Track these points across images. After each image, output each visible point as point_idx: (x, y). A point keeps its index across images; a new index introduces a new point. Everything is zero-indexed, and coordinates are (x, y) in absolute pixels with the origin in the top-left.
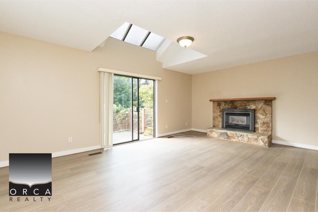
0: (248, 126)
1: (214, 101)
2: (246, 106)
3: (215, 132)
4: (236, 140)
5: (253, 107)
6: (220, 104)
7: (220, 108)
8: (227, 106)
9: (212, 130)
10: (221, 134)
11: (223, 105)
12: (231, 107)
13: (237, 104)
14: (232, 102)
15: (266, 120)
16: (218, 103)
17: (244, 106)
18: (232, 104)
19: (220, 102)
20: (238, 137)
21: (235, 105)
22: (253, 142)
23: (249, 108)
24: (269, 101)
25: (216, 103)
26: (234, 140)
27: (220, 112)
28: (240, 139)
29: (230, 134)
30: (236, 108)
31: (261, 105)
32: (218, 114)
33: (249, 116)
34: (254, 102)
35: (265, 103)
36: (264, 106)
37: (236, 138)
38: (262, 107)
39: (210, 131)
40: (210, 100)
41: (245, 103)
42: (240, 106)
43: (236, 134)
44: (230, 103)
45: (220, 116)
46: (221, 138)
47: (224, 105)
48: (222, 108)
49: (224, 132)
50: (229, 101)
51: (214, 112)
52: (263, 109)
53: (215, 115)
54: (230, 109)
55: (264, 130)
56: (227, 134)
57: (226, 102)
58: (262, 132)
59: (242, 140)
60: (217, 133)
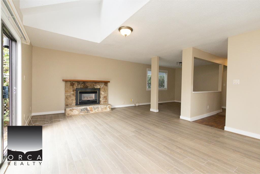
0: (96, 100)
1: (66, 81)
2: (94, 86)
3: (76, 110)
4: (93, 112)
5: (98, 87)
6: (74, 84)
7: (73, 87)
8: (80, 86)
9: (72, 109)
10: (82, 110)
11: (76, 85)
12: (83, 87)
13: (88, 85)
14: (84, 82)
15: (105, 95)
16: (71, 83)
17: (93, 86)
18: (84, 84)
19: (74, 82)
20: (95, 109)
21: (87, 85)
22: (104, 110)
23: (96, 87)
24: (106, 83)
25: (69, 84)
26: (92, 112)
27: (73, 91)
28: (96, 110)
29: (90, 108)
30: (87, 87)
31: (102, 86)
32: (71, 93)
33: (97, 93)
34: (99, 83)
35: (105, 84)
36: (104, 86)
37: (94, 110)
38: (103, 87)
39: (70, 109)
40: (63, 80)
41: (93, 84)
42: (90, 86)
43: (94, 107)
44: (82, 84)
45: (73, 95)
46: (81, 114)
47: (78, 85)
48: (75, 87)
49: (84, 108)
50: (82, 82)
51: (66, 91)
52: (104, 88)
53: (68, 94)
54: (83, 88)
55: (104, 101)
56: (87, 109)
57: (79, 82)
58: (103, 103)
59: (97, 111)
60: (78, 110)
